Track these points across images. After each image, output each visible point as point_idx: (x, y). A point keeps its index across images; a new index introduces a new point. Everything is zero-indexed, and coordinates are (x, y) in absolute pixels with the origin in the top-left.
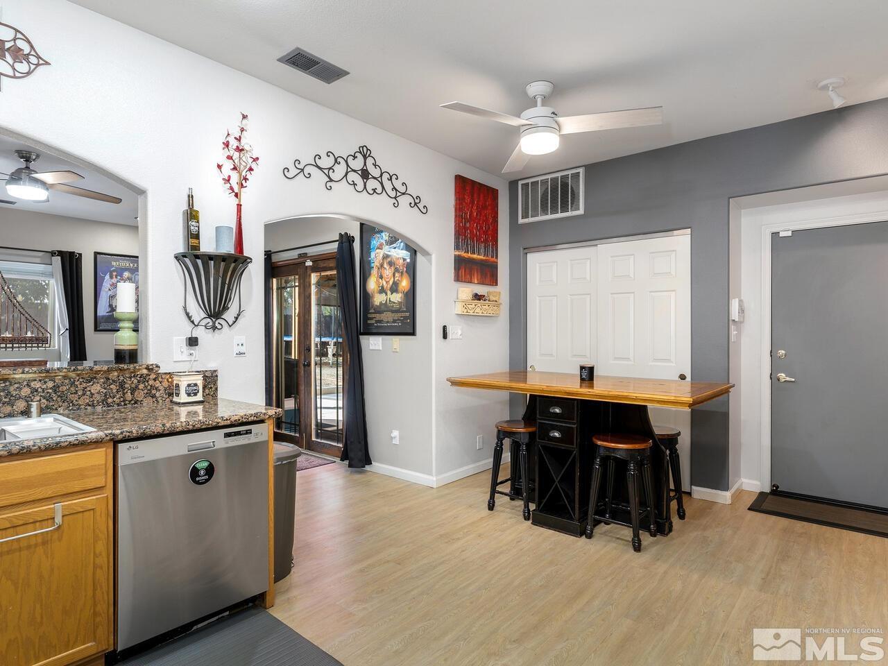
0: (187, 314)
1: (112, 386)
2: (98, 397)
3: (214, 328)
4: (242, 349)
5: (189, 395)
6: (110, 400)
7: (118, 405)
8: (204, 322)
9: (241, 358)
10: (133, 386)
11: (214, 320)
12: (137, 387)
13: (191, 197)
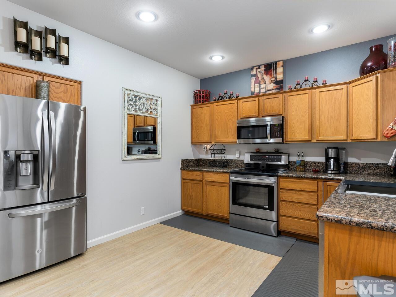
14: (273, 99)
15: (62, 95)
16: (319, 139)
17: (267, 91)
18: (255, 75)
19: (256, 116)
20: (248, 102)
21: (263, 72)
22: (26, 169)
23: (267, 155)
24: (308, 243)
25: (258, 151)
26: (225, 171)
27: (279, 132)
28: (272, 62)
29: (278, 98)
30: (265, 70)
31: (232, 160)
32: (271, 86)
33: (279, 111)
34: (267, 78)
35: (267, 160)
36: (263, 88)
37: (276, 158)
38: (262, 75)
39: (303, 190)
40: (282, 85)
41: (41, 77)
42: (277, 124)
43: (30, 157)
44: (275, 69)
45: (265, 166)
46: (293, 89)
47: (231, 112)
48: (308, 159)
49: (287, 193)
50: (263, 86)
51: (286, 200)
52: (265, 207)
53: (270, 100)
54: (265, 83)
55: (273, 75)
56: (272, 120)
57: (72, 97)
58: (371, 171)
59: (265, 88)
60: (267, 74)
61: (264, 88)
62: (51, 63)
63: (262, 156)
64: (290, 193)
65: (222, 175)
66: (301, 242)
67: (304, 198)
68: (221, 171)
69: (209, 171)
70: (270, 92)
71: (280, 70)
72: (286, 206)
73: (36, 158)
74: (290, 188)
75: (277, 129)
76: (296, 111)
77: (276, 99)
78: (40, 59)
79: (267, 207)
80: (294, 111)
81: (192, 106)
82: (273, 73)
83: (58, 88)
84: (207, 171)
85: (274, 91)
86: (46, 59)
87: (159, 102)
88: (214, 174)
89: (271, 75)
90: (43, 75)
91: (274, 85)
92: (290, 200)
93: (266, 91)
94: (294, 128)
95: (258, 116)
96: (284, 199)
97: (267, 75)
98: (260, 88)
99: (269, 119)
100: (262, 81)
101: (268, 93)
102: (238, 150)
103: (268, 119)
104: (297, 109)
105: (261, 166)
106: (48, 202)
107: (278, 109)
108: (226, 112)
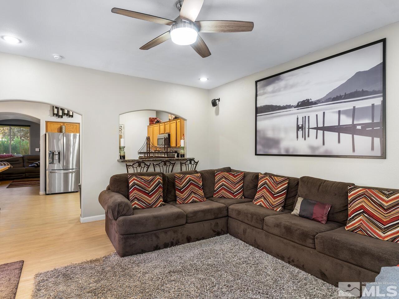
15: (71, 129)
22: (56, 157)
41: (63, 124)
43: (57, 153)
57: (76, 130)
62: (67, 118)
73: (59, 153)
78: (62, 117)
81: (148, 126)
83: (70, 127)
86: (65, 117)
87: (123, 127)
90: (64, 123)
106: (63, 169)
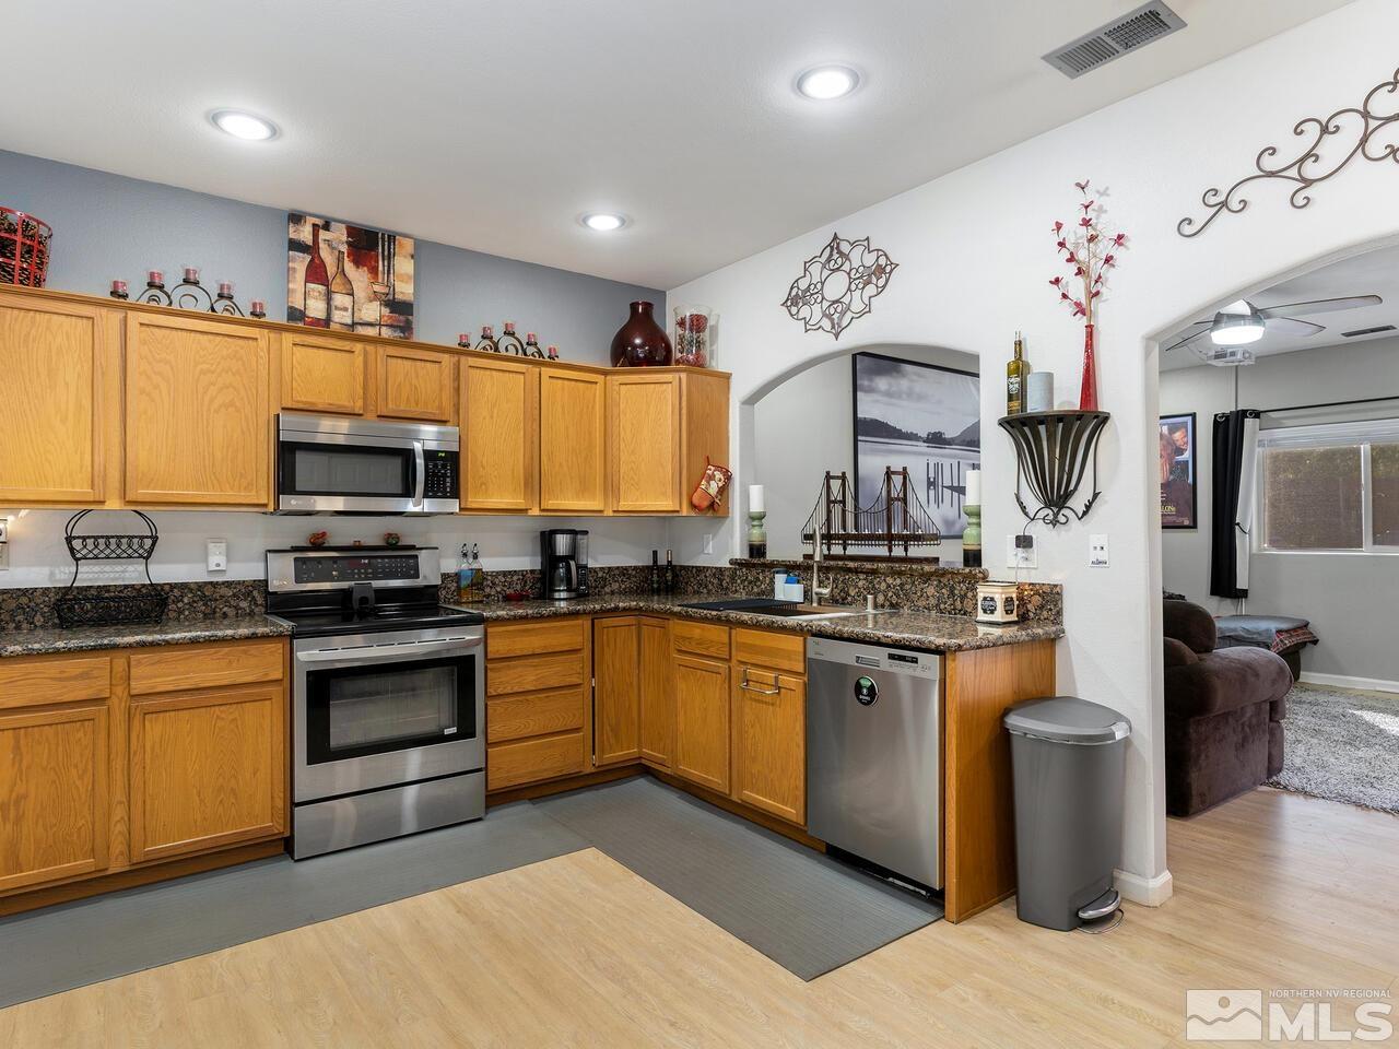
0: (1021, 504)
1: (943, 591)
2: (933, 601)
3: (1055, 522)
4: (1103, 556)
5: (985, 611)
6: (942, 606)
7: (950, 613)
8: (1041, 514)
9: (1099, 570)
10: (962, 593)
11: (1056, 510)
12: (965, 595)
13: (1019, 344)
14: (418, 363)
16: (549, 508)
17: (357, 324)
18: (311, 249)
19: (356, 412)
20: (321, 351)
21: (344, 248)
23: (364, 558)
24: (570, 796)
25: (317, 543)
26: (261, 630)
27: (448, 480)
28: (380, 229)
29: (437, 365)
30: (349, 243)
31: (184, 586)
32: (372, 311)
33: (440, 407)
34: (358, 277)
35: (366, 573)
36: (341, 309)
37: (402, 567)
38: (340, 260)
39: (550, 650)
40: (410, 317)
42: (442, 452)
44: (389, 257)
45: (371, 595)
46: (472, 348)
47: (234, 374)
48: (489, 564)
49: (509, 667)
50: (340, 299)
51: (506, 691)
52: (447, 732)
53: (408, 363)
54: (352, 295)
55: (380, 275)
56: (440, 438)
58: (615, 586)
59: (350, 310)
60: (357, 263)
61: (346, 309)
63: (345, 562)
64: (515, 667)
65: (245, 652)
66: (550, 803)
67: (552, 673)
68: (243, 631)
69: (168, 643)
70: (371, 332)
71: (404, 265)
72: (506, 709)
74: (519, 653)
75: (444, 466)
76: (492, 417)
77: (428, 364)
79: (453, 730)
80: (484, 418)
82: (380, 268)
84: (154, 645)
85: (386, 333)
88: (198, 655)
89: (374, 271)
91: (385, 311)
92: (516, 689)
93: (354, 324)
94: (484, 468)
95: (361, 412)
96: (500, 691)
97: (358, 267)
98: (329, 304)
99: (433, 432)
100: (338, 280)
101: (361, 330)
102: (217, 540)
103: (428, 432)
104: (495, 415)
105: (356, 596)
107: (437, 403)
108: (205, 366)
